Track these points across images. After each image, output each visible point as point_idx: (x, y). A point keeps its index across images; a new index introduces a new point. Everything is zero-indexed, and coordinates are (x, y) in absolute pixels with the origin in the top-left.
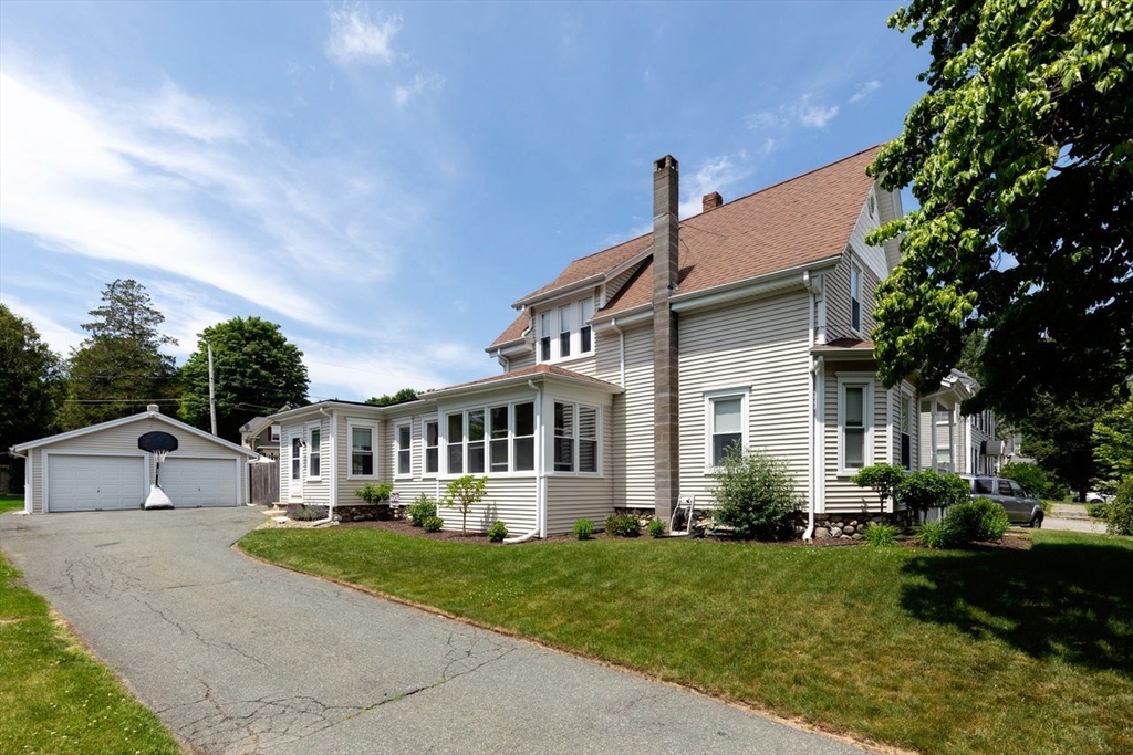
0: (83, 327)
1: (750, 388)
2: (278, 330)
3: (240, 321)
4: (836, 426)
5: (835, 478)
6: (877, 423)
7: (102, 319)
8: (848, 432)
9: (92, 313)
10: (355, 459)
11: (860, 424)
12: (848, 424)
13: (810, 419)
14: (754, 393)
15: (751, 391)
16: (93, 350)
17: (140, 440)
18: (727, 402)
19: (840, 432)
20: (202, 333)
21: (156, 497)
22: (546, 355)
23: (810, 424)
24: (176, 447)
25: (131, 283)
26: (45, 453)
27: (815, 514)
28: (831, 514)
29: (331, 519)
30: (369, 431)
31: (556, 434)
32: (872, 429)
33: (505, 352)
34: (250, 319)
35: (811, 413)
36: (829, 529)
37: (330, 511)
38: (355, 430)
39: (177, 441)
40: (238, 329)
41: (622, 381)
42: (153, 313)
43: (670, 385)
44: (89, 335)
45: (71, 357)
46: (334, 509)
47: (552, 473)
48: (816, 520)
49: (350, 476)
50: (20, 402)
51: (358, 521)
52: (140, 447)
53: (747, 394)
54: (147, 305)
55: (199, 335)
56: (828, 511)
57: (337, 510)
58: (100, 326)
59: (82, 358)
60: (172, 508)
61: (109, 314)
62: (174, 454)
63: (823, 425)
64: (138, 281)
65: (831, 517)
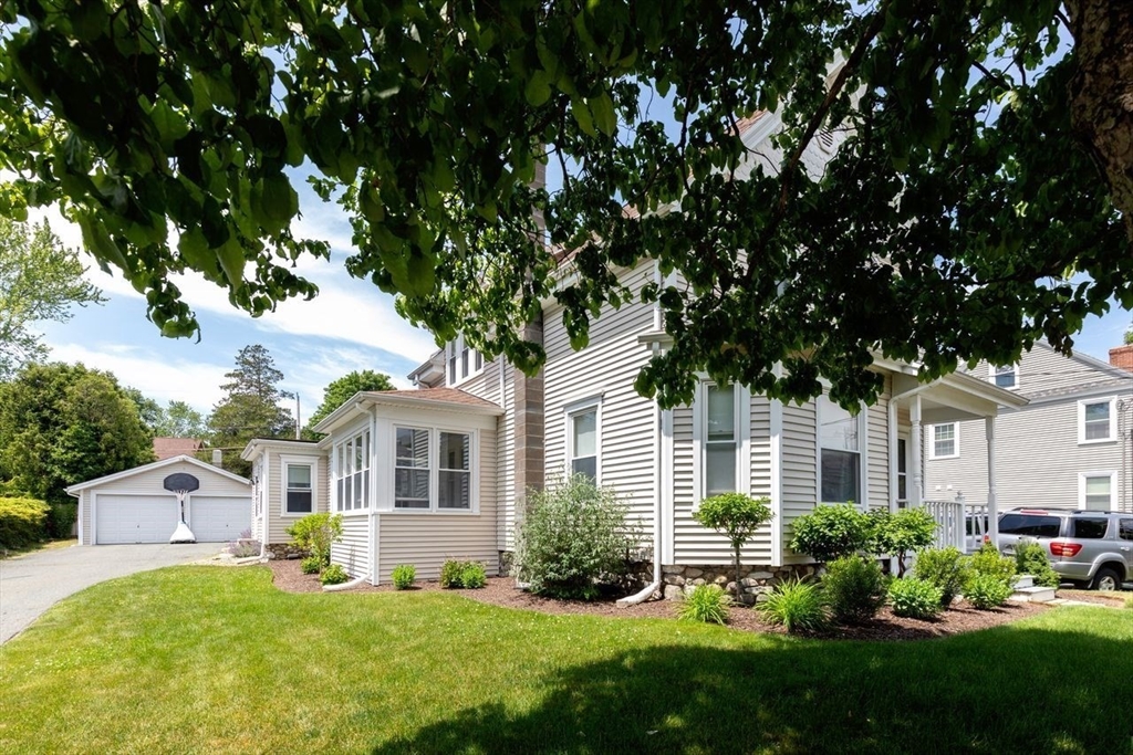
0: (221, 387)
1: (602, 397)
2: (389, 381)
3: (357, 375)
4: (691, 441)
5: (689, 515)
6: (755, 434)
7: (234, 381)
8: (710, 448)
9: (229, 375)
10: (291, 496)
11: (731, 436)
12: (711, 437)
13: (655, 433)
14: (607, 402)
15: (603, 400)
16: (226, 407)
17: (165, 481)
18: (583, 419)
19: (697, 448)
20: (327, 387)
21: (183, 532)
22: (453, 379)
23: (655, 441)
24: (197, 487)
25: (258, 348)
26: (93, 494)
27: (662, 566)
28: (687, 567)
29: (264, 557)
30: (307, 469)
31: (398, 464)
32: (746, 444)
33: (422, 377)
34: (364, 372)
35: (655, 426)
36: (682, 586)
37: (263, 549)
38: (291, 468)
39: (198, 482)
40: (356, 382)
41: (502, 401)
42: (273, 371)
43: (534, 400)
44: (226, 394)
45: (212, 413)
46: (266, 546)
47: (391, 509)
48: (663, 574)
49: (284, 512)
50: (99, 450)
51: (291, 559)
52: (166, 487)
53: (600, 404)
54: (270, 366)
55: (326, 390)
56: (678, 562)
57: (271, 547)
58: (236, 386)
59: (220, 414)
60: (193, 542)
61: (239, 375)
62: (195, 493)
63: (671, 439)
64: (264, 346)
65: (686, 571)
